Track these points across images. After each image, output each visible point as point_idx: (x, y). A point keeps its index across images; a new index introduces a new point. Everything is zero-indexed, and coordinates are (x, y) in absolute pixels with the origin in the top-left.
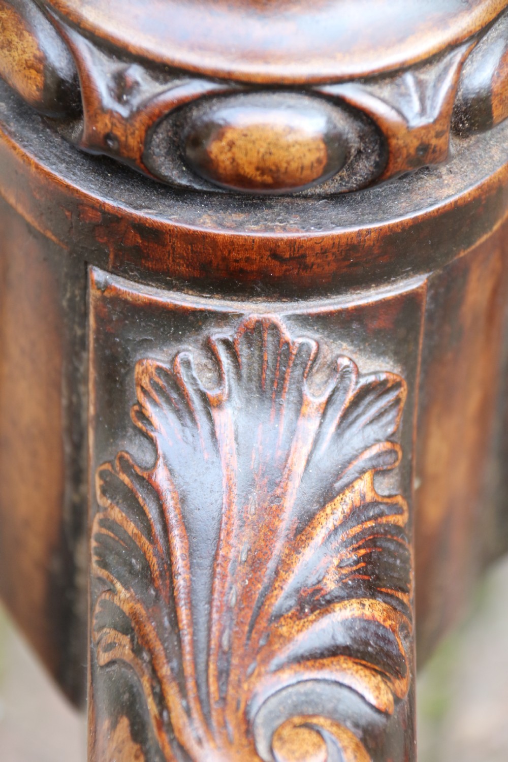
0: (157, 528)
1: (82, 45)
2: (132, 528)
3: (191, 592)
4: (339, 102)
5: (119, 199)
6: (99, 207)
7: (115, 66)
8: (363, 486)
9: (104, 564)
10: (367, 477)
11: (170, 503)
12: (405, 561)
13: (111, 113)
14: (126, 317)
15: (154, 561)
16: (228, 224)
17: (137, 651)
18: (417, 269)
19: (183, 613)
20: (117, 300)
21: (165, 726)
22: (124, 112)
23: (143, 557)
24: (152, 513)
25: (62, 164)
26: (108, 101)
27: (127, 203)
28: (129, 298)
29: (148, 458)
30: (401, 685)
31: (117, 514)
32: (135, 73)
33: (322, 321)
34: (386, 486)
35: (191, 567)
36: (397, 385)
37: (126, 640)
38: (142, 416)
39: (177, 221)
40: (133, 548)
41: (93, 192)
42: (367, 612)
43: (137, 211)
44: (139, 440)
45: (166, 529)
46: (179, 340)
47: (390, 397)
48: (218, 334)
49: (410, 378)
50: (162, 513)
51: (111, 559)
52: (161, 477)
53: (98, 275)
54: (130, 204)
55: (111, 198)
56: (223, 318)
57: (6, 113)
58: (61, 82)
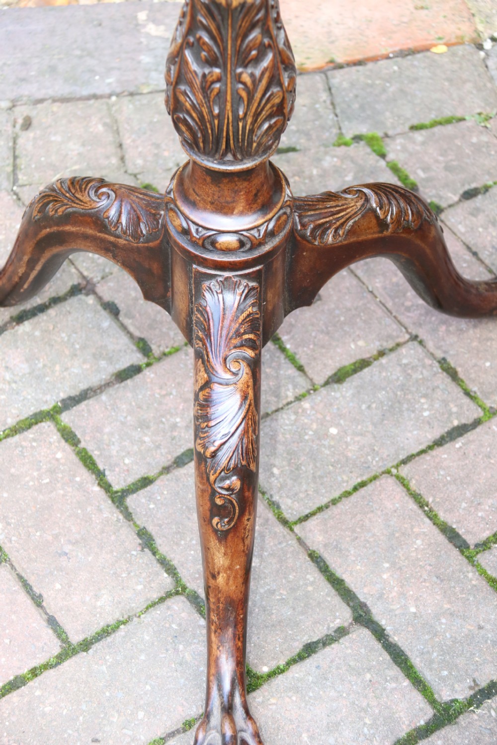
0: (207, 320)
1: (190, 223)
2: (202, 319)
3: (214, 333)
4: (242, 234)
6: (194, 254)
7: (196, 227)
8: (250, 310)
9: (196, 326)
10: (251, 308)
11: (210, 315)
12: (259, 324)
13: (195, 237)
14: (201, 274)
15: (206, 327)
17: (203, 345)
18: (260, 264)
19: (212, 338)
20: (198, 272)
21: (209, 361)
22: (198, 237)
23: (204, 326)
24: (206, 317)
26: (195, 235)
28: (201, 271)
29: (205, 304)
30: (257, 352)
31: (199, 316)
32: (200, 229)
33: (241, 276)
34: (255, 309)
35: (214, 328)
36: (257, 288)
37: (201, 343)
38: (204, 295)
40: (202, 323)
42: (250, 337)
44: (203, 300)
45: (209, 320)
46: (211, 280)
47: (256, 291)
48: (220, 279)
49: (260, 286)
50: (208, 316)
51: (198, 325)
52: (208, 308)
53: (194, 266)
56: (220, 276)
58: (185, 229)
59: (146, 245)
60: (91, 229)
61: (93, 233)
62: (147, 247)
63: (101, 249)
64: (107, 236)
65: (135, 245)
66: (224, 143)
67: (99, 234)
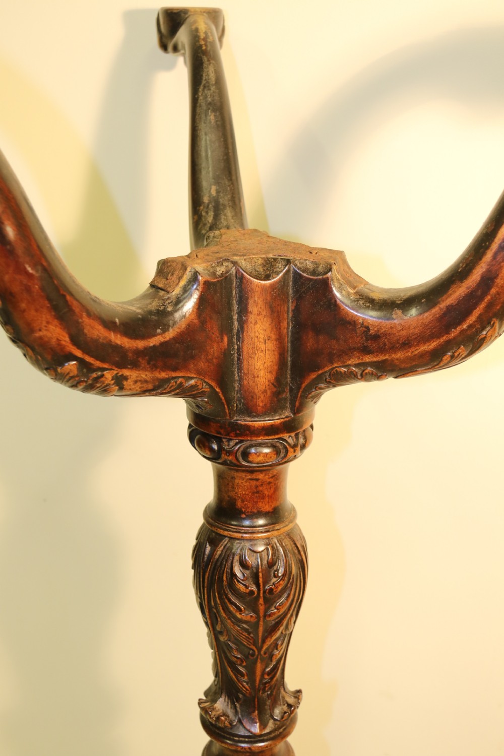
59: (320, 372)
60: (397, 359)
61: (393, 356)
62: (319, 369)
63: (385, 335)
64: (375, 359)
65: (336, 365)
66: (206, 577)
67: (387, 357)
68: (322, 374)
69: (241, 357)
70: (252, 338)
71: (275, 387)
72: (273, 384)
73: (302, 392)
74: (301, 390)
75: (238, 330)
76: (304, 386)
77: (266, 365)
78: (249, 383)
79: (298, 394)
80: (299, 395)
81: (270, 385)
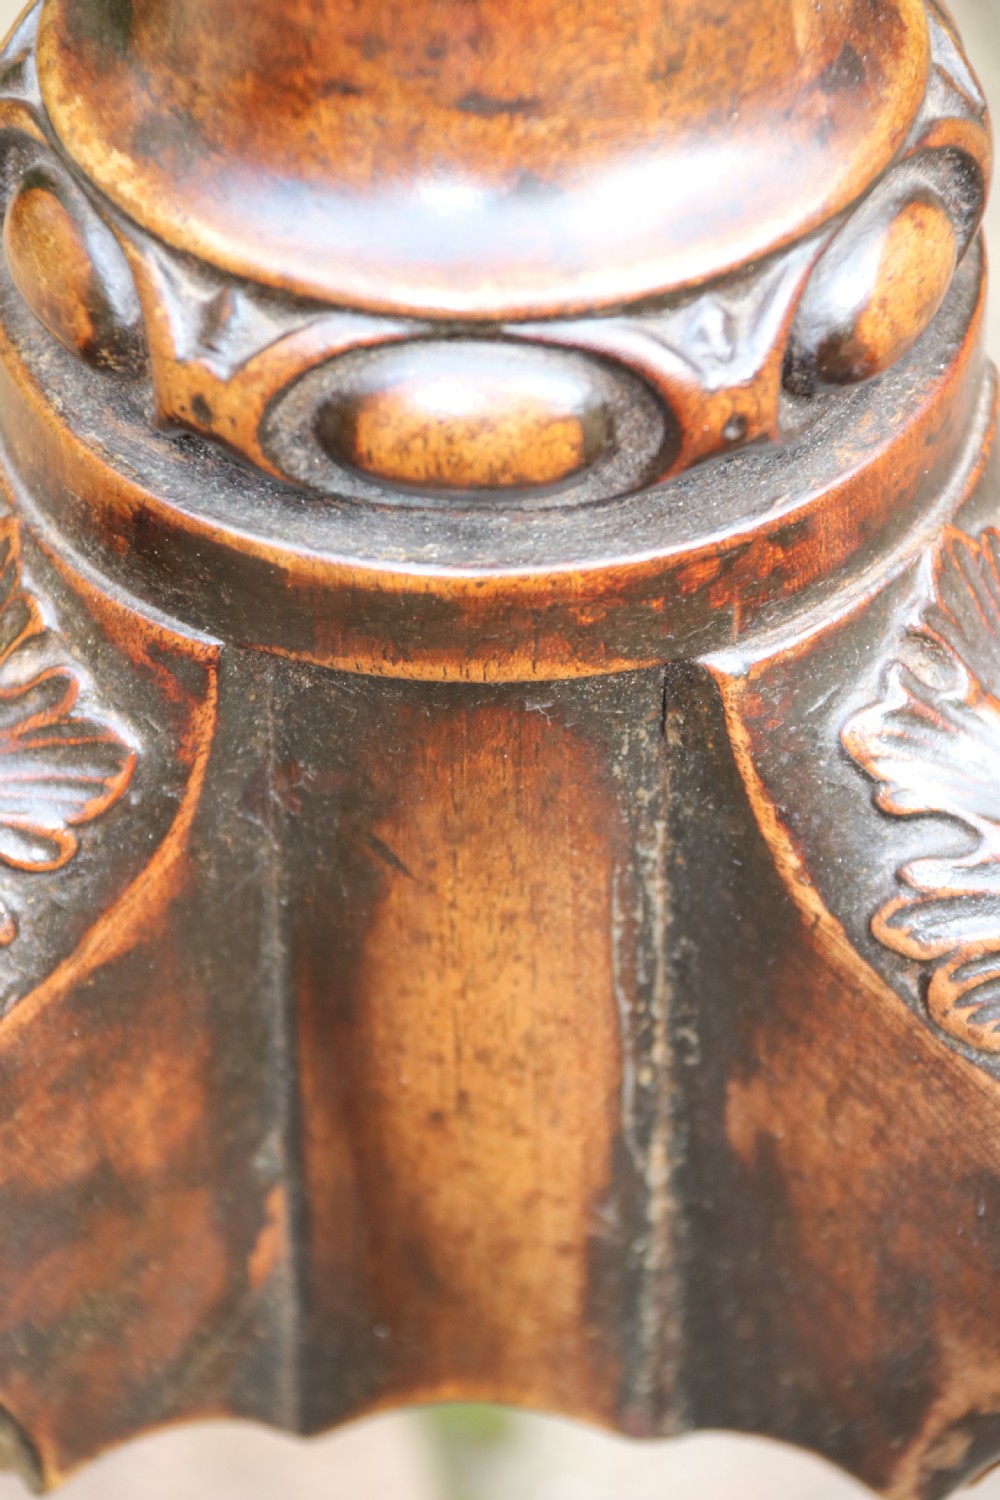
5: (731, 519)
14: (792, 685)
16: (871, 439)
20: (773, 672)
25: (612, 541)
27: (747, 514)
28: (790, 654)
39: (823, 484)
41: (694, 539)
43: (770, 512)
54: (754, 512)
55: (723, 527)
57: (450, 552)
62: (76, 988)
68: (50, 967)
69: (626, 1007)
70: (555, 1121)
71: (378, 845)
72: (401, 868)
73: (172, 807)
74: (183, 821)
75: (644, 1140)
76: (171, 850)
77: (454, 980)
78: (576, 878)
79: (205, 785)
80: (195, 783)
81: (416, 867)
